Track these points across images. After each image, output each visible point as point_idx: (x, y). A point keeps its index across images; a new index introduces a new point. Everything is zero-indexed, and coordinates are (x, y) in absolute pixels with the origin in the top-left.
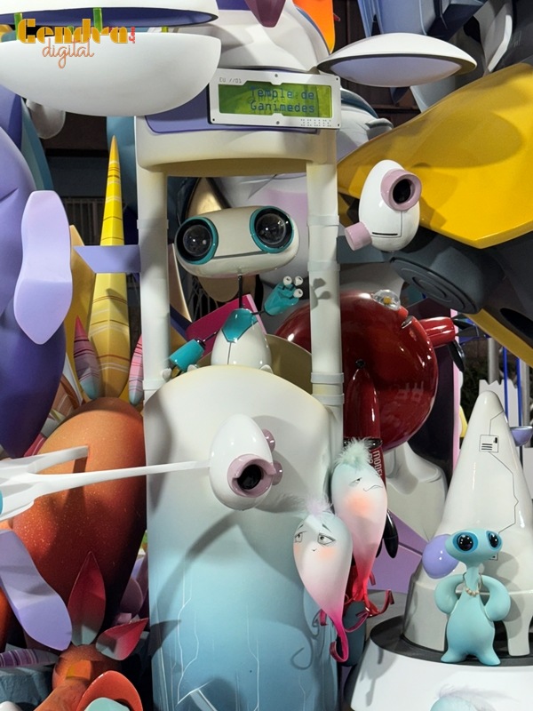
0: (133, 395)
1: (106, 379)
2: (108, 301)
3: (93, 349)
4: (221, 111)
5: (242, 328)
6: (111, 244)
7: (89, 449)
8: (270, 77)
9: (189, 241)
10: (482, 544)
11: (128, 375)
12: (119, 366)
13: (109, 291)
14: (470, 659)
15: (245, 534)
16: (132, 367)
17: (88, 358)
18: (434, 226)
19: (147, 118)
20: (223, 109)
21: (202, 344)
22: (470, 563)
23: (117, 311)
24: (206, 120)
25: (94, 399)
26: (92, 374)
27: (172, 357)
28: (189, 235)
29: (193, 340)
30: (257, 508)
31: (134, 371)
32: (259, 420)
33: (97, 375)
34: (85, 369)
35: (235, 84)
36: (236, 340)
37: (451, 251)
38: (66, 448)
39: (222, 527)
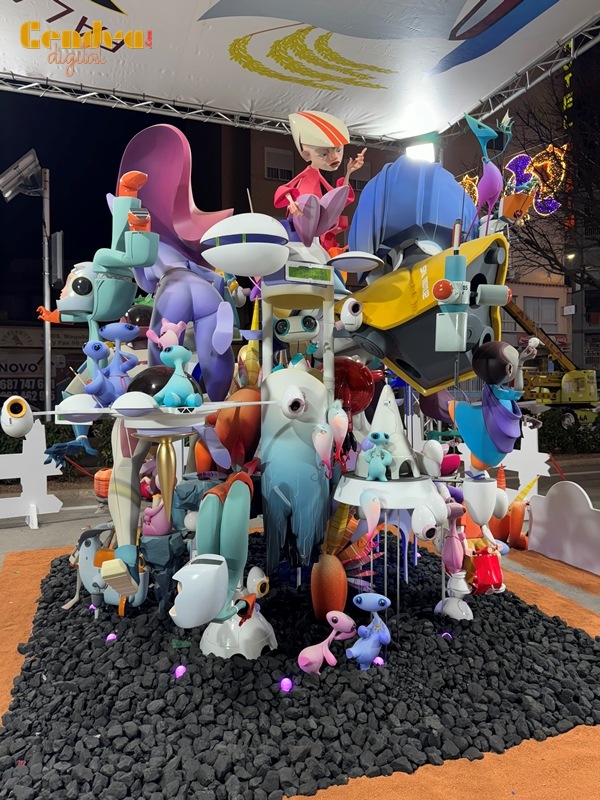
0: (258, 384)
1: (250, 379)
2: (252, 352)
3: (246, 368)
5: (298, 360)
6: (254, 330)
8: (308, 265)
9: (280, 327)
10: (382, 437)
11: (258, 378)
12: (255, 374)
13: (252, 348)
14: (377, 479)
15: (295, 430)
16: (259, 373)
17: (243, 371)
18: (368, 323)
20: (290, 275)
22: (377, 444)
23: (255, 355)
24: (284, 279)
25: (245, 386)
30: (298, 419)
33: (246, 377)
34: (242, 374)
35: (295, 267)
36: (296, 364)
37: (374, 332)
39: (287, 427)
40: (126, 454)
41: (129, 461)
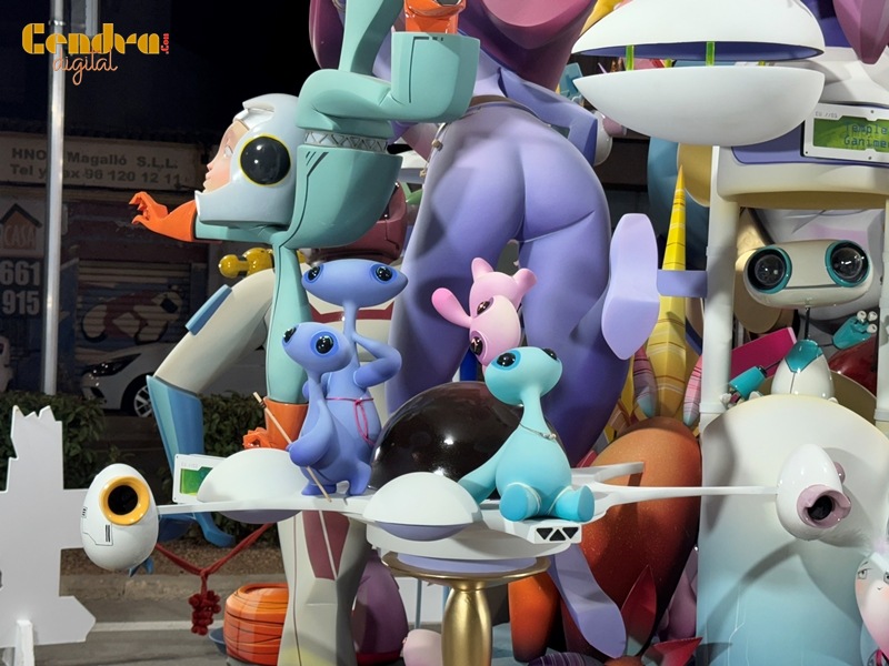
0: (688, 416)
1: (662, 398)
2: (668, 324)
3: (652, 370)
4: (815, 145)
5: (807, 360)
6: (673, 269)
7: (644, 465)
8: (866, 113)
9: (762, 269)
11: (684, 396)
12: (676, 387)
13: (669, 314)
15: (806, 565)
16: (688, 390)
17: (647, 377)
19: (733, 148)
20: (816, 143)
21: (764, 372)
23: (675, 333)
24: (799, 152)
25: (650, 418)
26: (650, 392)
27: (732, 382)
28: (762, 264)
29: (755, 368)
30: (822, 540)
31: (690, 394)
32: (830, 452)
33: (655, 394)
34: (644, 387)
35: (831, 118)
36: (799, 370)
38: (622, 462)
39: (782, 554)
40: (322, 570)
41: (330, 587)
